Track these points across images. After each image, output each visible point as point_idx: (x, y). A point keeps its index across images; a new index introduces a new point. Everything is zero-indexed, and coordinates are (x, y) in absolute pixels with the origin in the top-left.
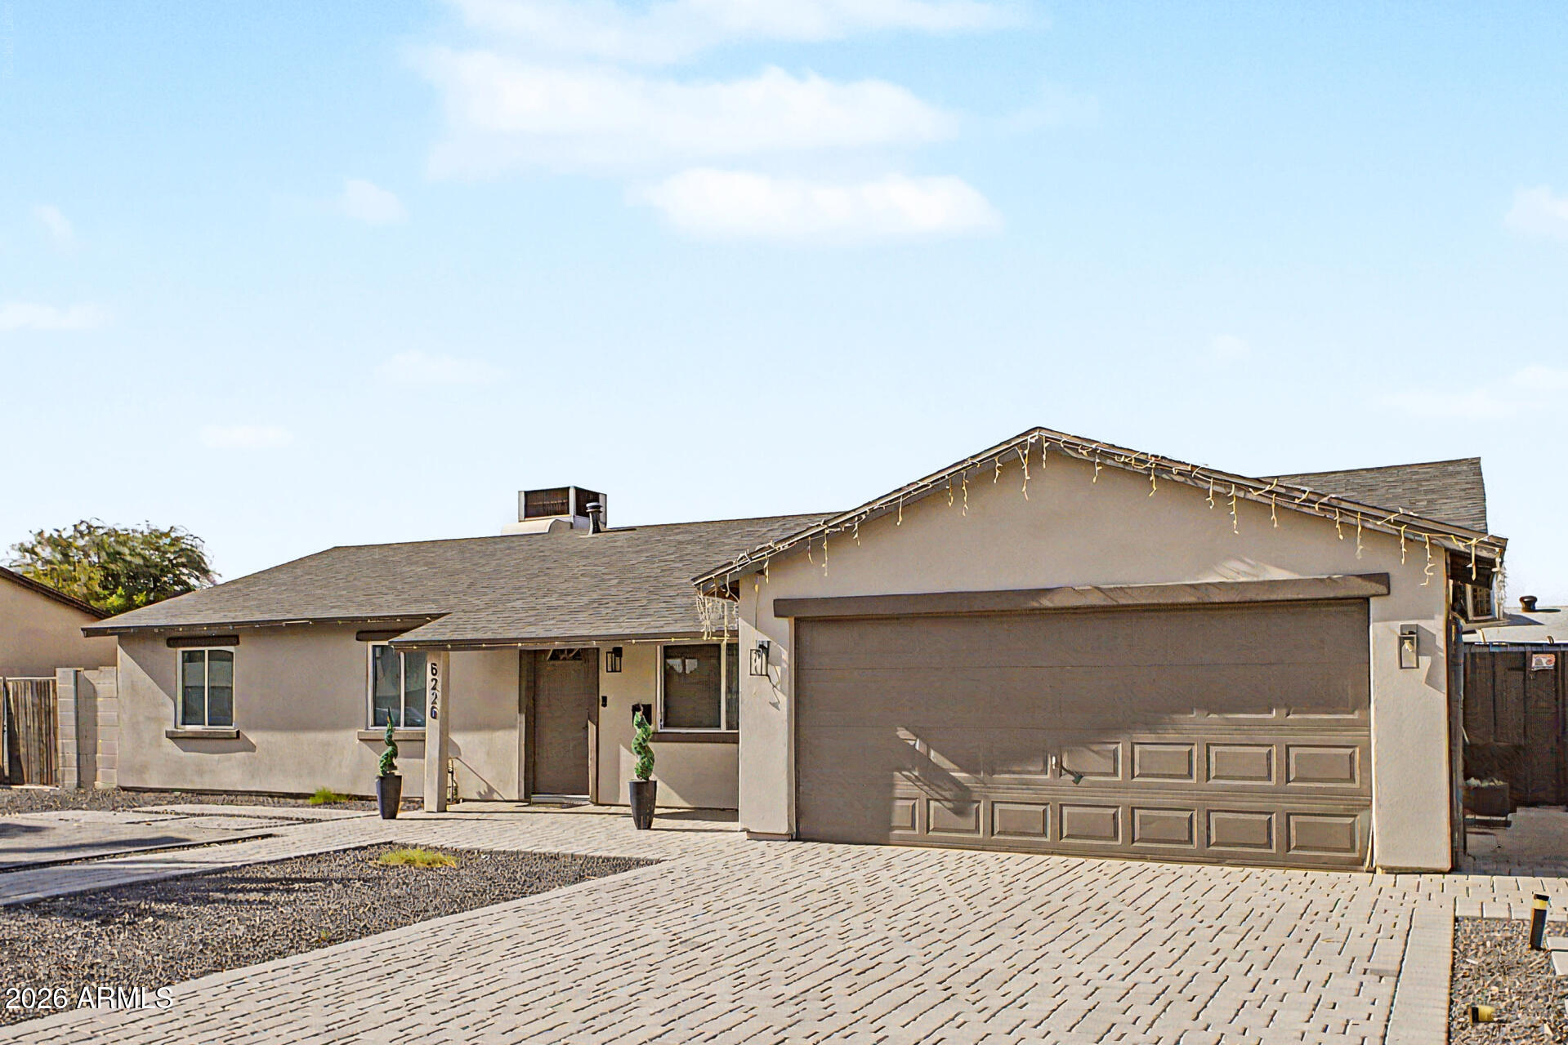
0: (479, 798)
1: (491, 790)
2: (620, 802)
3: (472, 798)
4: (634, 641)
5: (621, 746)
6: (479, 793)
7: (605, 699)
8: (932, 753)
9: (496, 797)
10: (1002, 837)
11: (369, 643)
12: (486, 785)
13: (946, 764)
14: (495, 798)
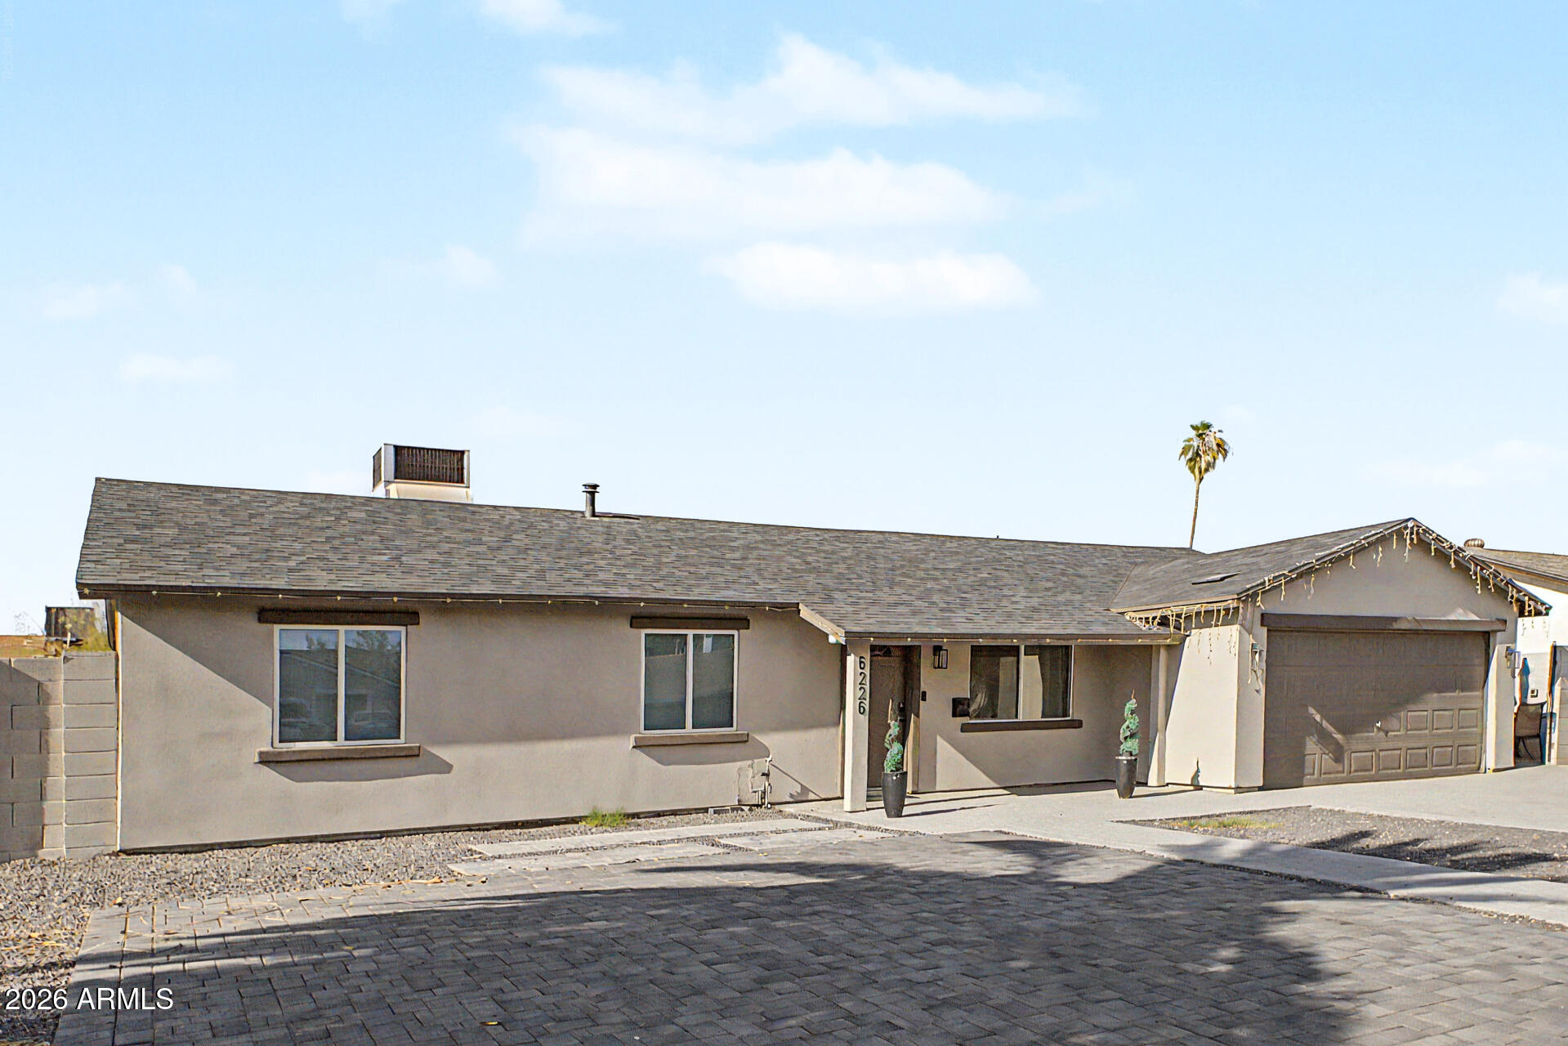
0: (791, 800)
1: (805, 790)
2: (937, 789)
3: (784, 800)
4: (945, 640)
5: (939, 738)
6: (792, 796)
7: (924, 693)
8: (1324, 722)
9: (811, 796)
10: (1356, 774)
11: (642, 630)
12: (800, 786)
13: (1331, 729)
14: (810, 798)
